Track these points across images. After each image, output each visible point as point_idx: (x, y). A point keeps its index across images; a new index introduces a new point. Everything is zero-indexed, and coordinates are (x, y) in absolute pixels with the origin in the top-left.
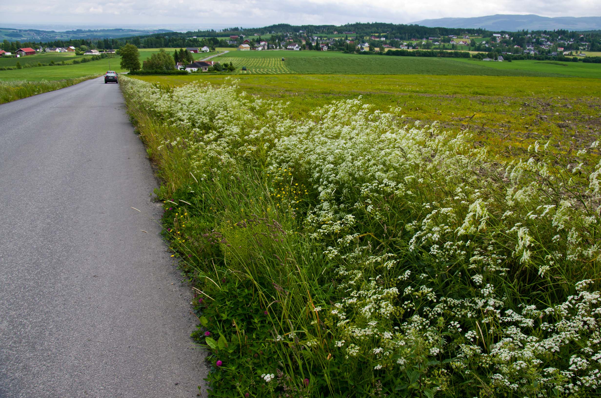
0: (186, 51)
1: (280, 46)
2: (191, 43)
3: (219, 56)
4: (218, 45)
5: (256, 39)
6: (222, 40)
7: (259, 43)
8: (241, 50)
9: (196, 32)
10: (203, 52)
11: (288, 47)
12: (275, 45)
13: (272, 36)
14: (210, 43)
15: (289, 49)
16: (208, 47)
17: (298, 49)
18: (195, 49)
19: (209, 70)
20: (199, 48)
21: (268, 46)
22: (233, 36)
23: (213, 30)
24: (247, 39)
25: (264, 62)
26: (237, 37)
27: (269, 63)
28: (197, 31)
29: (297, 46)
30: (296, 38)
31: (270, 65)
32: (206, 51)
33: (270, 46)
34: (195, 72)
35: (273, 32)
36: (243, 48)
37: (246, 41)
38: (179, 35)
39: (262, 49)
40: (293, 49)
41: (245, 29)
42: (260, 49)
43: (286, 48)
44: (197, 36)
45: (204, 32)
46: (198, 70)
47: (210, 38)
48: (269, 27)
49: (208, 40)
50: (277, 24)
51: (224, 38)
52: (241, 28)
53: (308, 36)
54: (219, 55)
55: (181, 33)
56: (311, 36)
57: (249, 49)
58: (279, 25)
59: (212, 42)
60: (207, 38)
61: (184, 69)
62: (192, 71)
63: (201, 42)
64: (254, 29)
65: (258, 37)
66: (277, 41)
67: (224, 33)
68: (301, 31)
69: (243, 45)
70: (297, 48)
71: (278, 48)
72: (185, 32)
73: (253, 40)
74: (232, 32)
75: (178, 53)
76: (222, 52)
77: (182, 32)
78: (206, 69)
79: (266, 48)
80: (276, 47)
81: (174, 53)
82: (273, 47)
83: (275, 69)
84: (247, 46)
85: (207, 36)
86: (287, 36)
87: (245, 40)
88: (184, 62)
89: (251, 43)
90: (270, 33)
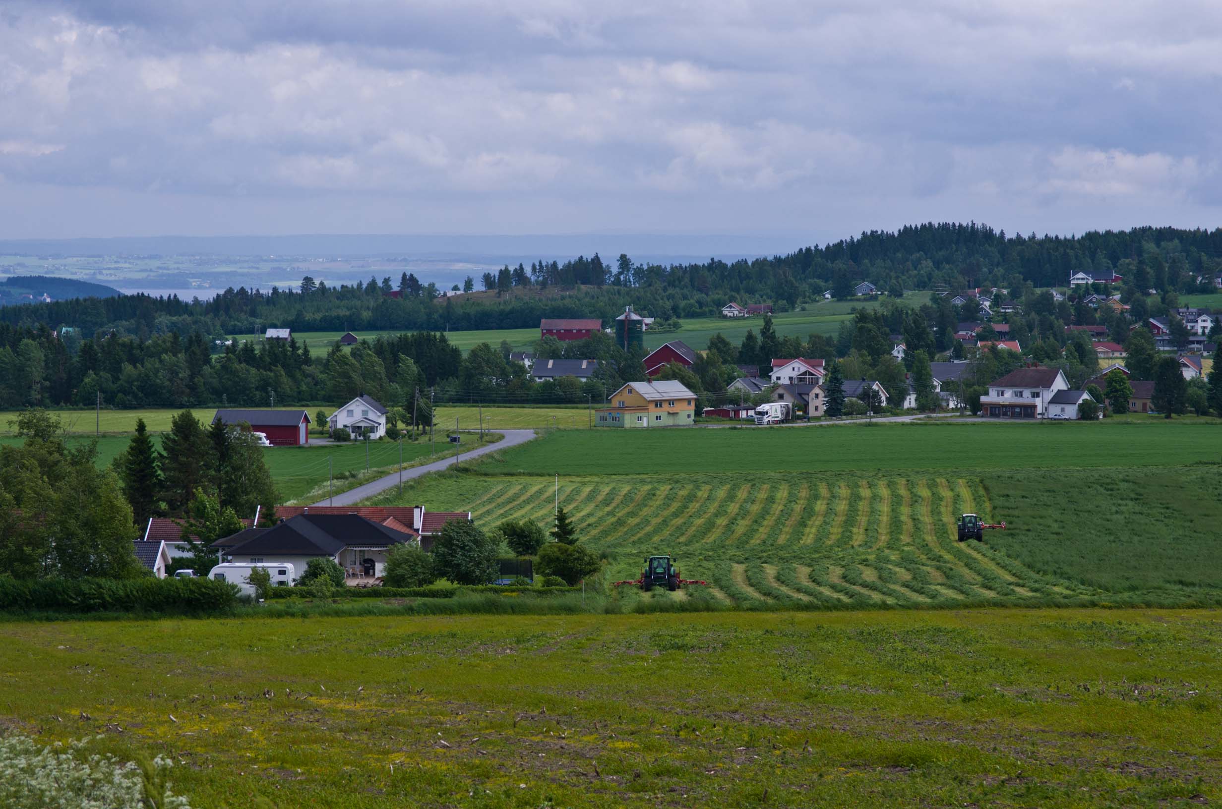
0: (218, 432)
1: (922, 387)
2: (253, 374)
3: (463, 471)
4: (453, 386)
5: (737, 343)
6: (481, 353)
7: (765, 373)
8: (629, 420)
9: (290, 295)
10: (340, 436)
11: (992, 397)
12: (890, 379)
13: (863, 317)
14: (393, 375)
15: (996, 410)
16: (381, 401)
17: (1071, 412)
18: (277, 414)
19: (394, 579)
20: (311, 413)
21: (834, 392)
22: (563, 324)
23: (410, 282)
24: (667, 341)
25: (809, 512)
26: (593, 324)
27: (850, 521)
28: (296, 285)
29: (1060, 384)
30: (1047, 328)
31: (858, 537)
32: (363, 431)
33: (849, 387)
34: (281, 592)
35: (864, 288)
36: (642, 406)
37: (666, 353)
38: (163, 319)
39: (788, 417)
40: (1028, 411)
41: (655, 272)
42: (774, 410)
43: (975, 406)
44: (294, 327)
45: (345, 293)
46: (313, 573)
47: (388, 336)
48: (837, 251)
49: (379, 348)
50: (893, 228)
51: (494, 338)
52: (624, 261)
53: (1140, 313)
54: (464, 458)
55: (173, 306)
56: (1165, 310)
57: (686, 416)
58: (907, 232)
59: (410, 365)
60: (371, 337)
61: (203, 568)
62: (259, 579)
63: (326, 365)
64: (715, 266)
65: (756, 325)
66: (899, 352)
67: (491, 302)
68: (1080, 278)
69: (641, 387)
70: (1060, 398)
71: (910, 401)
72: (207, 295)
73: (718, 344)
74: (554, 292)
75: (158, 447)
76: (484, 438)
77: (186, 296)
78: (368, 568)
79: (818, 402)
80: (896, 401)
81: (123, 448)
82: (869, 398)
83: (907, 561)
84: (675, 389)
85: (371, 327)
86: (971, 313)
87: (652, 345)
88: (201, 513)
89: (701, 367)
90: (842, 292)
